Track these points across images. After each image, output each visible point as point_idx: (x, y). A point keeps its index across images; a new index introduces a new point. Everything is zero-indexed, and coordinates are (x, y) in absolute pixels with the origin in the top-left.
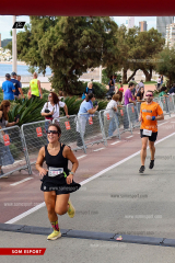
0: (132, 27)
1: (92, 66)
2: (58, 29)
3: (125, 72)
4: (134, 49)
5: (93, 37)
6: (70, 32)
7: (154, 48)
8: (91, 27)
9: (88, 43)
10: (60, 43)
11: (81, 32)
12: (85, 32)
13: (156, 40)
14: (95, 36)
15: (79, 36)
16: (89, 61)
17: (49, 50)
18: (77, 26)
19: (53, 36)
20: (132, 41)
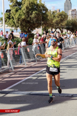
0: (54, 11)
1: (38, 27)
2: (22, 11)
3: (52, 30)
4: (55, 20)
6: (28, 12)
7: (64, 19)
8: (36, 10)
9: (35, 17)
10: (23, 17)
11: (32, 12)
12: (34, 12)
13: (65, 16)
14: (38, 14)
15: (31, 14)
16: (36, 25)
17: (18, 20)
18: (30, 10)
19: (20, 14)
20: (54, 16)
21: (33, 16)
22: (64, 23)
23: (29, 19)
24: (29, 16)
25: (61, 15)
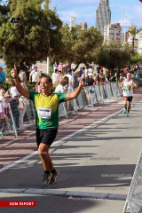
0: (74, 26)
1: (42, 59)
2: (10, 25)
4: (76, 45)
5: (41, 33)
6: (21, 28)
7: (94, 44)
8: (39, 24)
9: (36, 38)
10: (11, 38)
11: (30, 28)
12: (33, 28)
13: (96, 37)
14: (43, 32)
15: (28, 32)
16: (38, 54)
18: (26, 23)
19: (5, 32)
20: (75, 38)
21: (31, 36)
22: (95, 53)
23: (23, 42)
24: (22, 36)
25: (88, 35)
